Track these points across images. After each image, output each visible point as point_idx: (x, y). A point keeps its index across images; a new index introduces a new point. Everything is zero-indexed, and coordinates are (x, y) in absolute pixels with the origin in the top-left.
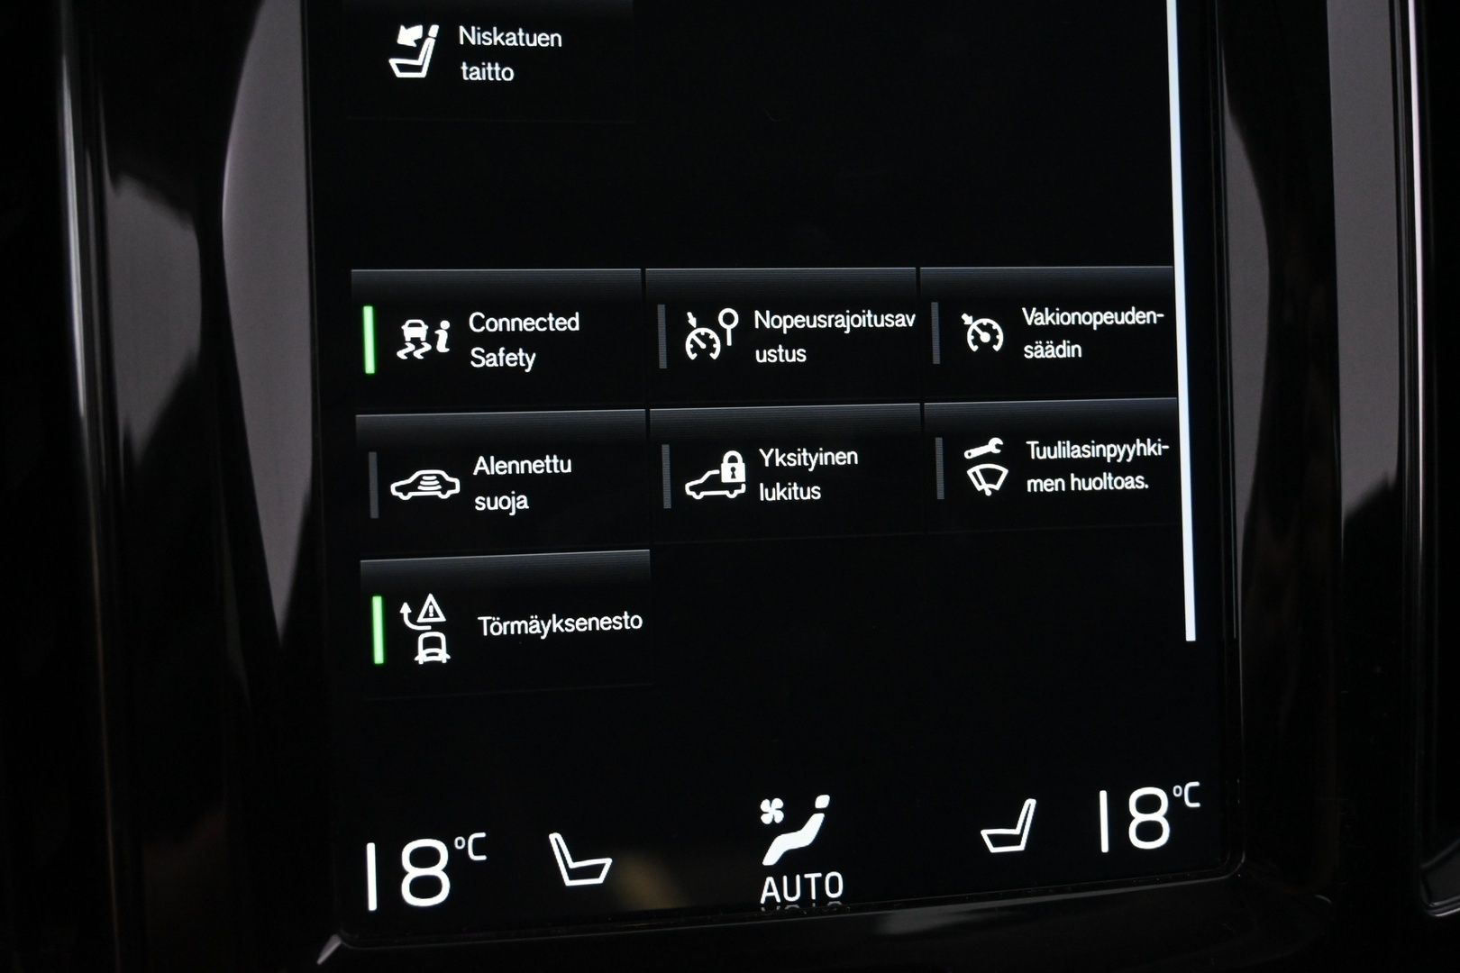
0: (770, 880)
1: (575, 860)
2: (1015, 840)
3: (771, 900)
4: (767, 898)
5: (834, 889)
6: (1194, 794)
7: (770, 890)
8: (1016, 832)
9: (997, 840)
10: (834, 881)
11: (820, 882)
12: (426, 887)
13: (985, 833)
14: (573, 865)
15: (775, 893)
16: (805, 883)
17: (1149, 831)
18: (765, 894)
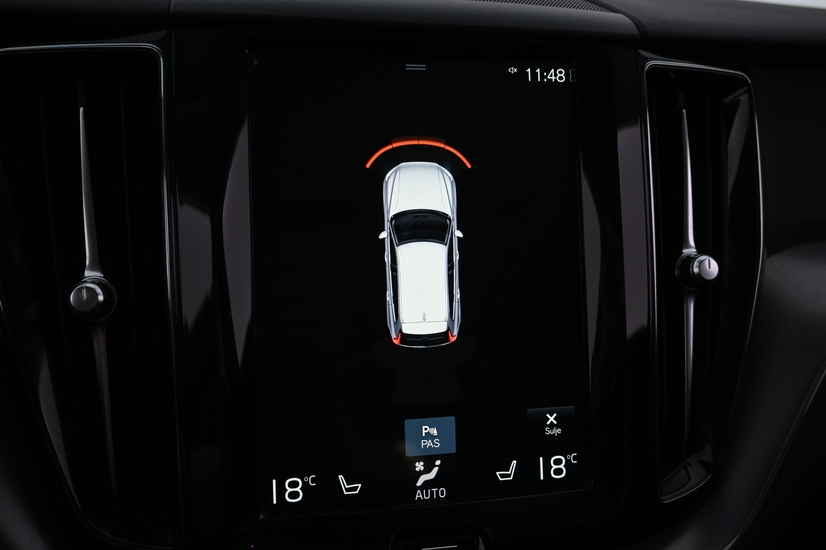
0: (419, 491)
1: (348, 485)
2: (509, 476)
3: (419, 498)
4: (418, 498)
5: (442, 494)
6: (575, 458)
7: (419, 495)
8: (509, 473)
9: (502, 476)
10: (442, 491)
11: (437, 492)
12: (294, 495)
13: (497, 473)
14: (347, 487)
15: (421, 496)
16: (432, 492)
17: (559, 472)
18: (417, 496)
